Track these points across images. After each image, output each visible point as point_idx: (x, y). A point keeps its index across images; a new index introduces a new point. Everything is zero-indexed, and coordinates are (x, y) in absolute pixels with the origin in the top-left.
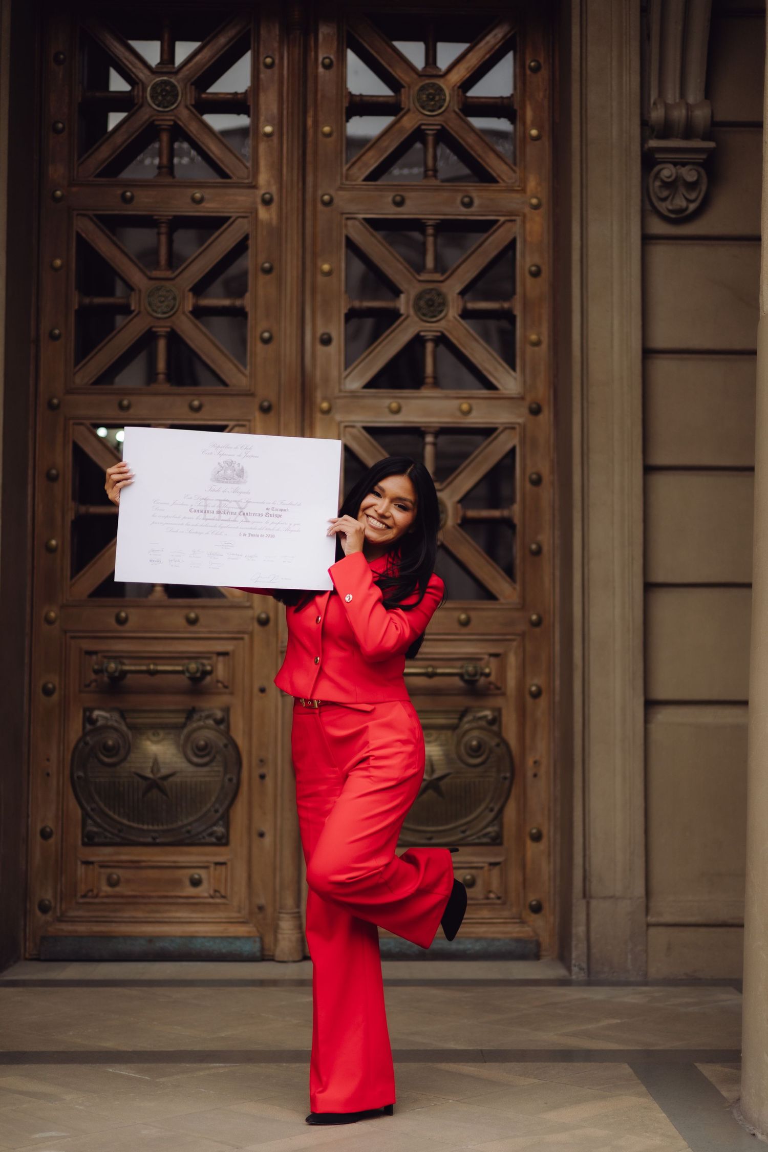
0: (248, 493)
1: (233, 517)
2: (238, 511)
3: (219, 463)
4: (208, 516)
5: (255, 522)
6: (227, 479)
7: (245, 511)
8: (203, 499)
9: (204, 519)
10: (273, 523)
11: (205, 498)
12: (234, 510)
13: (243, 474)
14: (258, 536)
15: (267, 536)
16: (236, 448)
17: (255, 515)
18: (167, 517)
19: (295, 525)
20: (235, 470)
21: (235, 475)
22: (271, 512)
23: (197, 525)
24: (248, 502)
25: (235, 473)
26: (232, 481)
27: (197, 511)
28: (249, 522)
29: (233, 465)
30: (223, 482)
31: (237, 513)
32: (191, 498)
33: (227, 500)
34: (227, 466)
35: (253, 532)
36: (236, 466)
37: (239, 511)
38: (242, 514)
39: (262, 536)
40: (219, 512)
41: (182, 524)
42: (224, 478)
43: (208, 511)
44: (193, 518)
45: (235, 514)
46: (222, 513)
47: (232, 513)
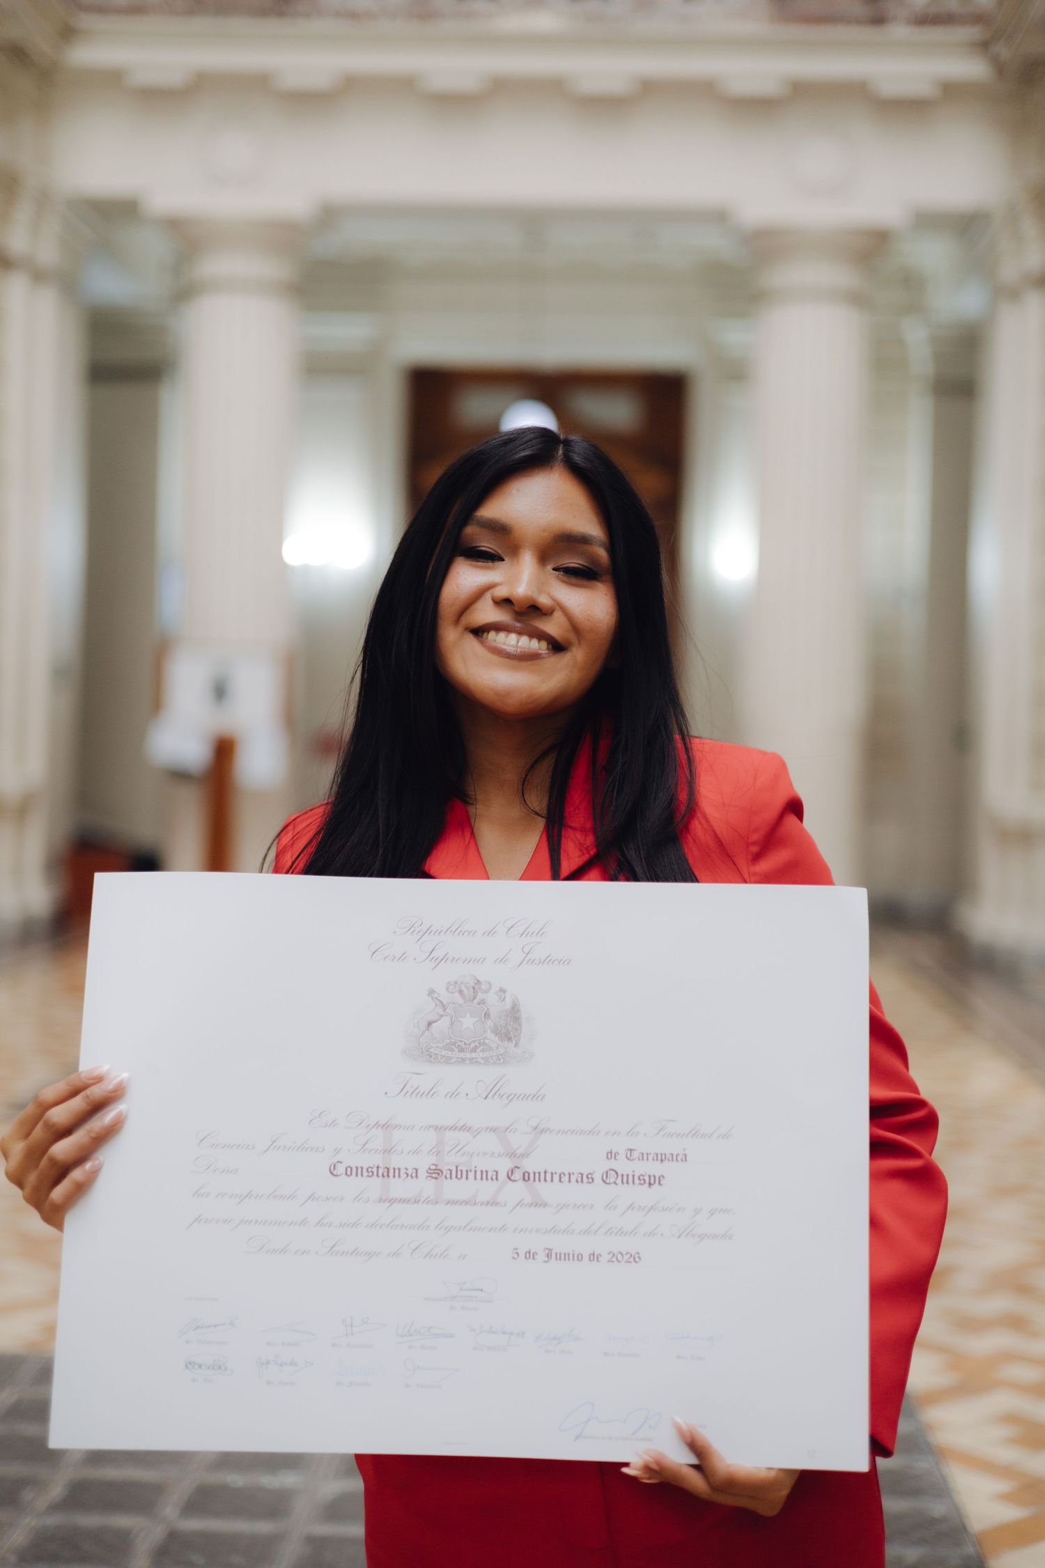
0: (537, 1097)
1: (486, 1189)
2: (504, 1166)
3: (431, 992)
4: (399, 1187)
5: (565, 1206)
6: (461, 1050)
7: (530, 1165)
8: (377, 1125)
9: (380, 1200)
10: (631, 1207)
11: (383, 1122)
12: (490, 1165)
13: (520, 1025)
14: (580, 1257)
15: (614, 1257)
16: (491, 933)
17: (565, 1179)
18: (249, 1195)
19: (712, 1213)
20: (487, 1015)
21: (490, 1034)
22: (623, 1166)
23: (355, 1225)
24: (539, 1130)
25: (489, 1023)
26: (479, 1055)
27: (360, 1171)
28: (545, 1205)
29: (480, 996)
30: (447, 1060)
31: (503, 1175)
32: (334, 1123)
33: (464, 1128)
34: (460, 1001)
35: (561, 1244)
36: (491, 998)
37: (512, 1166)
38: (517, 1175)
39: (594, 1257)
40: (435, 1173)
41: (303, 1222)
42: (449, 1047)
43: (397, 1171)
44: (342, 1199)
45: (494, 1177)
46: (448, 1176)
47: (484, 1174)
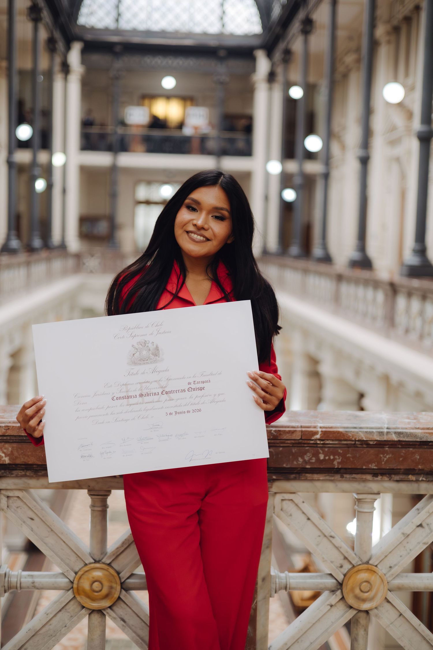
0: (167, 371)
1: (156, 398)
2: (160, 391)
3: (133, 346)
4: (131, 401)
5: (178, 399)
6: (144, 361)
7: (167, 390)
8: (123, 385)
9: (127, 405)
10: (196, 397)
11: (125, 383)
12: (156, 391)
13: (159, 352)
14: (184, 412)
15: (194, 411)
17: (177, 392)
19: (219, 395)
20: (150, 350)
21: (150, 355)
22: (193, 386)
23: (121, 413)
24: (169, 380)
25: (150, 352)
26: (148, 361)
27: (119, 398)
28: (172, 400)
29: (147, 345)
30: (140, 364)
31: (160, 393)
32: (112, 386)
33: (148, 382)
34: (141, 347)
36: (150, 345)
37: (162, 390)
38: (164, 393)
39: (188, 412)
40: (141, 395)
41: (107, 414)
42: (140, 360)
43: (131, 396)
44: (117, 406)
45: (158, 394)
46: (145, 396)
47: (155, 394)
